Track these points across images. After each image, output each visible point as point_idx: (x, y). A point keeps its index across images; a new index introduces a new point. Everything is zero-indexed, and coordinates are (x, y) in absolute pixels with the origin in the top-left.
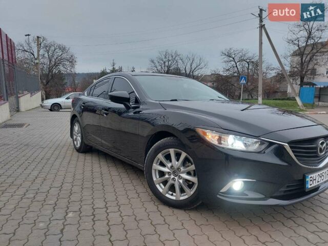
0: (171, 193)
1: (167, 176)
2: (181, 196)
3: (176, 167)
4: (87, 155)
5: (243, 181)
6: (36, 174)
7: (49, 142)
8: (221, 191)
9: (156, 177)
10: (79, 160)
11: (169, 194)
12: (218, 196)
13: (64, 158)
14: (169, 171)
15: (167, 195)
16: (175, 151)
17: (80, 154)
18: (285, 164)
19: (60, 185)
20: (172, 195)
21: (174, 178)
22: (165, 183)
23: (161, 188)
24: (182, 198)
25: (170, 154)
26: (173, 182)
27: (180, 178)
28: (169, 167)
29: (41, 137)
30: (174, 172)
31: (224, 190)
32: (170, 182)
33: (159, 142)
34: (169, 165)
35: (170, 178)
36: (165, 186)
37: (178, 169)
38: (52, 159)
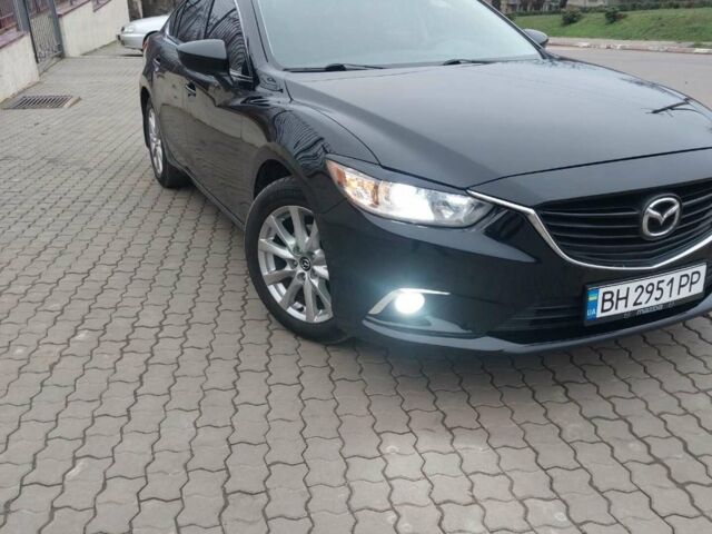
0: (300, 306)
1: (288, 268)
2: (316, 314)
3: (303, 249)
4: (180, 194)
5: (425, 295)
6: (48, 240)
7: (106, 155)
8: (371, 312)
9: (268, 269)
10: (156, 209)
11: (294, 308)
12: (365, 323)
13: (125, 200)
14: (291, 256)
15: (291, 311)
16: (301, 212)
17: (166, 191)
18: (529, 259)
19: (85, 270)
20: (301, 310)
21: (303, 274)
22: (287, 281)
23: (278, 293)
24: (317, 320)
25: (290, 218)
26: (301, 282)
27: (314, 274)
28: (292, 248)
29: (94, 140)
30: (303, 260)
31: (376, 310)
32: (296, 281)
33: (268, 187)
34: (291, 242)
35: (295, 272)
36: (286, 287)
37: (311, 254)
38: (97, 202)
